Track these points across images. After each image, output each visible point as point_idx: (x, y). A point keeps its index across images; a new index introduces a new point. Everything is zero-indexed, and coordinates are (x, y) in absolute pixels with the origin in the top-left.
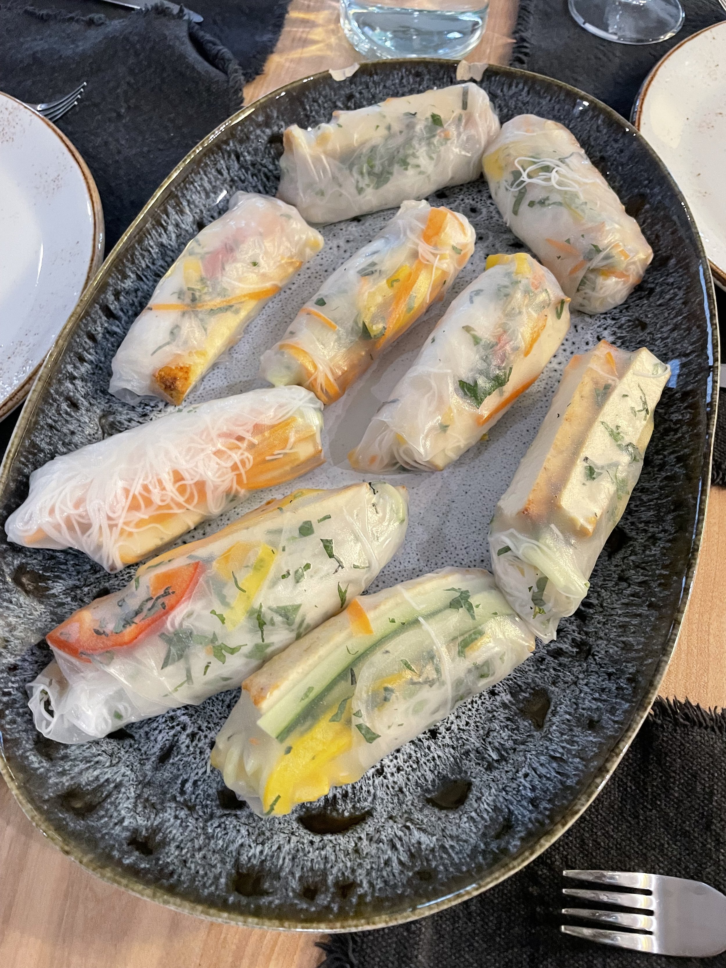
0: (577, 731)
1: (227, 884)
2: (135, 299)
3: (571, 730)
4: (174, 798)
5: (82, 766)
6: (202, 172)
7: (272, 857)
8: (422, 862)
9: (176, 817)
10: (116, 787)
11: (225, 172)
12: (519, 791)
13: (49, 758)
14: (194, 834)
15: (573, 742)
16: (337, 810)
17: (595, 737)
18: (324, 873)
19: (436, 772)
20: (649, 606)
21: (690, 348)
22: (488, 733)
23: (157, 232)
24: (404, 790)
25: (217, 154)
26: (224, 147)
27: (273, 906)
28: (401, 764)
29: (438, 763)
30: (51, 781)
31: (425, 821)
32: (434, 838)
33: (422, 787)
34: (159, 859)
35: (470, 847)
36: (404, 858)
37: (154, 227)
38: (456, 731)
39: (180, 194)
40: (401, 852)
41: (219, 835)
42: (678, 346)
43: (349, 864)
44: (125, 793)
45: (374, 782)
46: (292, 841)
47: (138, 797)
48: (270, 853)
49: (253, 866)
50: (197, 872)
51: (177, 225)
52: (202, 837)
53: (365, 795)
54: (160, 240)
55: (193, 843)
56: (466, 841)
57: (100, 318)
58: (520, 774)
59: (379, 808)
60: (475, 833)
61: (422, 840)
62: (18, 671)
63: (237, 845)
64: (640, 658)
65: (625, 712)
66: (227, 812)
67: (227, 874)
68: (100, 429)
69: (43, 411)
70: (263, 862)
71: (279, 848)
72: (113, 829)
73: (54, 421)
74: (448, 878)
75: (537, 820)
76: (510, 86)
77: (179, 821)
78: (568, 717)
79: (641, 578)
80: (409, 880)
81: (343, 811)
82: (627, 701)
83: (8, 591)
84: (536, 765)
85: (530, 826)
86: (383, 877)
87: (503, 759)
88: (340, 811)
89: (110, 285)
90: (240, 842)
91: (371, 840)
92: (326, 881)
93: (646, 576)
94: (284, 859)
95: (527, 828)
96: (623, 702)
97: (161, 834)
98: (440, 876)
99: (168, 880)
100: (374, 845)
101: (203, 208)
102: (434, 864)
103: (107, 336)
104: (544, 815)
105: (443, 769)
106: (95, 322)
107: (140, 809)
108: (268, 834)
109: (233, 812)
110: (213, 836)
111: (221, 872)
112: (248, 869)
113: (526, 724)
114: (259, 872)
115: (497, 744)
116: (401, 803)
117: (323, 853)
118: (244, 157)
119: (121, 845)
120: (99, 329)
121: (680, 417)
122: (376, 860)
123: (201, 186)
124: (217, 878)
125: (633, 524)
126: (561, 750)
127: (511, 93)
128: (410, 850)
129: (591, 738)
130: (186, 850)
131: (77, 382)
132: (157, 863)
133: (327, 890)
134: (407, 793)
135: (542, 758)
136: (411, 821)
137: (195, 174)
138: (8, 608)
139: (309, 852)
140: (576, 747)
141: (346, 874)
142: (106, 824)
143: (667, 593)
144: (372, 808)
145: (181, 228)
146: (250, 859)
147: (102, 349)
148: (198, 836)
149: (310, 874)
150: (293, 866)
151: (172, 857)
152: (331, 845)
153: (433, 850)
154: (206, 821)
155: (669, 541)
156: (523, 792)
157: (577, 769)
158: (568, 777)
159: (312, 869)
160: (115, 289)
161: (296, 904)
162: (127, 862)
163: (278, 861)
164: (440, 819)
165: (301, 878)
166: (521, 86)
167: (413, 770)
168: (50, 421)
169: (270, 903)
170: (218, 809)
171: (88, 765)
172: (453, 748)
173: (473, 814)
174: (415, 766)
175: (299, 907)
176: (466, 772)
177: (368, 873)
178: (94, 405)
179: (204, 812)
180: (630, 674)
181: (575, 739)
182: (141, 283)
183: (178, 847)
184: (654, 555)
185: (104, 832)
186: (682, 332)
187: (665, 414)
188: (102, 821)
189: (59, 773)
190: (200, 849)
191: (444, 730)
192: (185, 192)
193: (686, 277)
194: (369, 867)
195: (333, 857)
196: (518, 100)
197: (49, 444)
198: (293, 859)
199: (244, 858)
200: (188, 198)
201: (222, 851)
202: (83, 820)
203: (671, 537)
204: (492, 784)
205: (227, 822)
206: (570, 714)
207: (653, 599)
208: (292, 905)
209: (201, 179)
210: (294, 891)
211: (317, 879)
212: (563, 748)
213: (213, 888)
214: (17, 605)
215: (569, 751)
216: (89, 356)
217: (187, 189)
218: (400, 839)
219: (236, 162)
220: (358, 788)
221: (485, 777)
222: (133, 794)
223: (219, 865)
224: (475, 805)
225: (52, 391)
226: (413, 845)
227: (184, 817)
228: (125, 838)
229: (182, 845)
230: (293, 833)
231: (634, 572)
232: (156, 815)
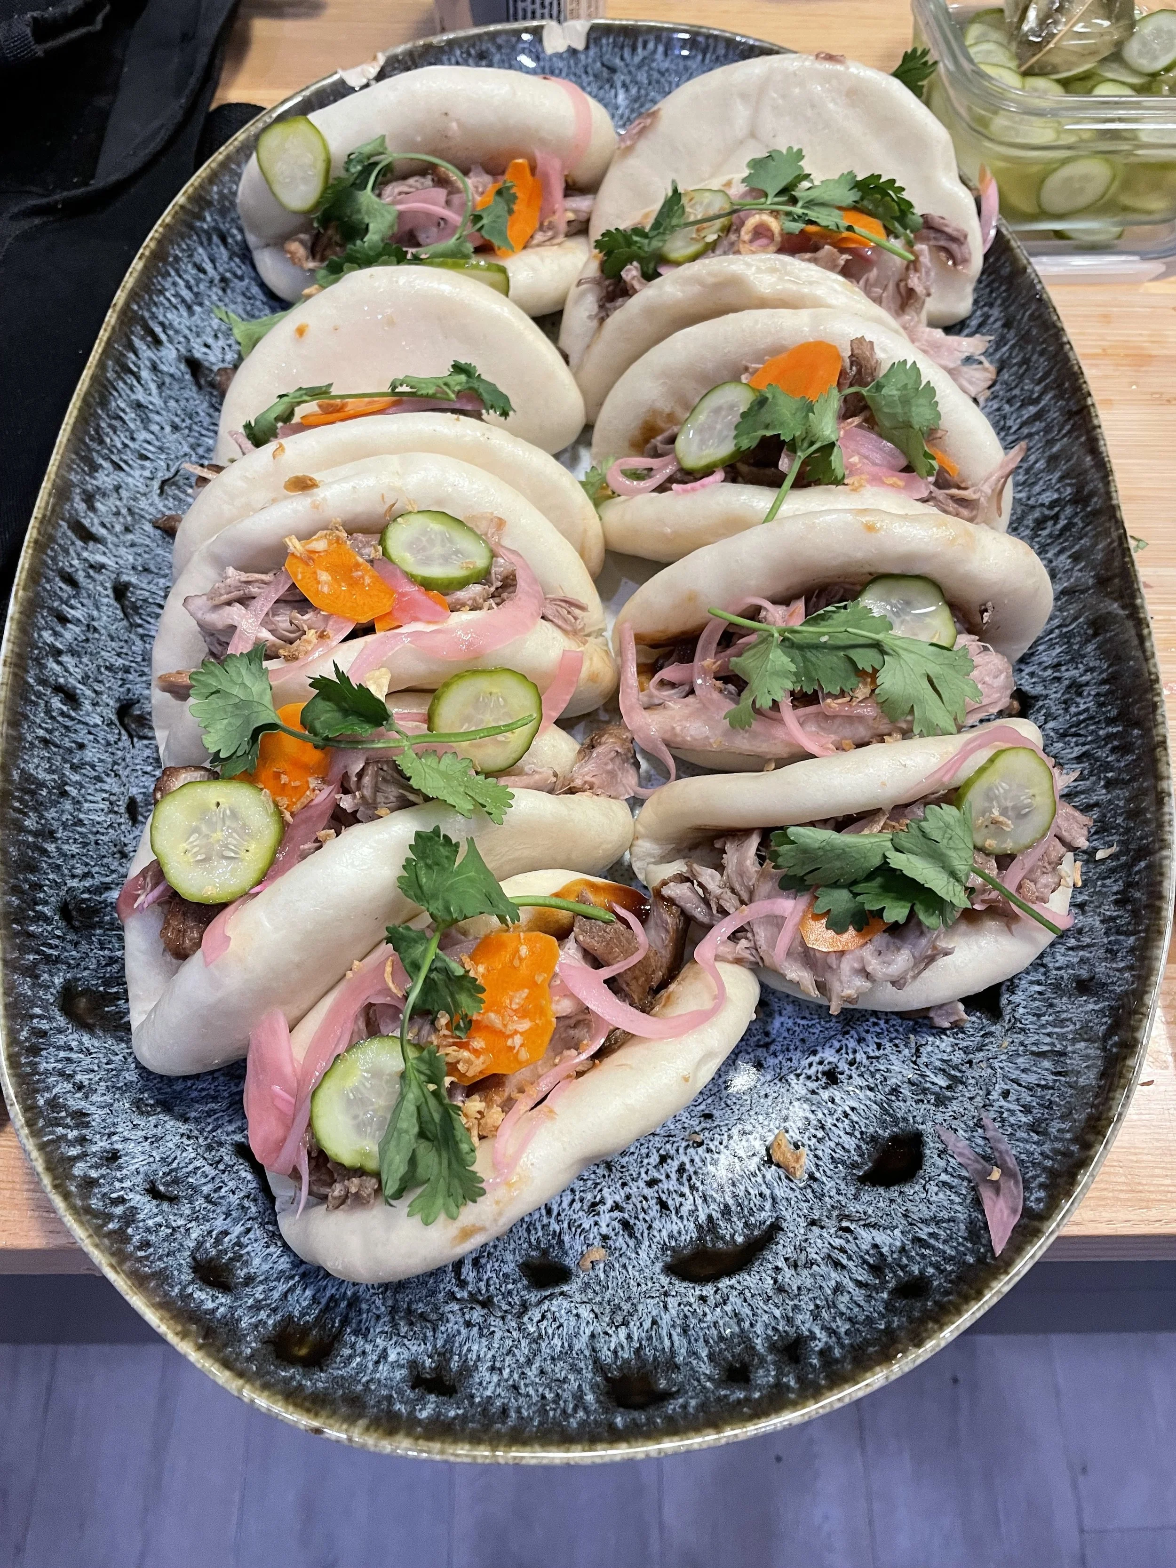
0: (1062, 1003)
1: (598, 1401)
2: (118, 503)
3: (1051, 1005)
4: (452, 1296)
5: (282, 1287)
6: (173, 273)
7: (650, 1339)
8: (894, 1272)
9: (468, 1324)
10: (350, 1305)
11: (208, 266)
12: (1003, 1120)
13: (225, 1287)
14: (509, 1342)
15: (1062, 1021)
16: (723, 1238)
17: (1096, 1003)
18: (744, 1337)
19: (857, 1134)
20: (1106, 787)
21: (1037, 388)
22: (917, 1050)
23: (125, 383)
24: (817, 1175)
25: (190, 237)
26: (198, 224)
27: (691, 1410)
28: (797, 1137)
29: (855, 1119)
30: (243, 1325)
31: (870, 1212)
32: (897, 1232)
33: (843, 1163)
34: (472, 1396)
35: (962, 1227)
36: (862, 1275)
37: (120, 378)
38: (865, 1062)
39: (147, 315)
40: (854, 1269)
41: (550, 1331)
42: (1016, 392)
43: (777, 1313)
44: (368, 1311)
45: (764, 1177)
46: (670, 1306)
47: (393, 1310)
48: (643, 1335)
49: (626, 1362)
50: (543, 1397)
51: (154, 368)
52: (524, 1343)
53: (758, 1201)
54: (133, 397)
55: (514, 1355)
56: (952, 1220)
57: (73, 543)
58: (995, 1095)
59: (787, 1215)
60: (960, 1204)
61: (878, 1241)
62: (121, 1161)
63: (585, 1338)
64: (1122, 866)
65: (1132, 950)
66: (548, 1293)
67: (592, 1387)
68: (123, 732)
69: (26, 717)
70: (638, 1351)
71: (654, 1322)
72: (375, 1371)
73: (46, 730)
74: (951, 1282)
75: (1056, 1151)
76: (634, 49)
77: (476, 1329)
78: (1038, 988)
79: (1077, 751)
80: (888, 1305)
81: (732, 1236)
82: (1128, 934)
83: (60, 1031)
84: (1016, 1073)
85: (1048, 1163)
86: (843, 1314)
87: (956, 1081)
88: (728, 1237)
89: (74, 485)
90: (588, 1333)
91: (796, 1266)
92: (754, 1348)
93: (1084, 744)
94: (670, 1336)
95: (1045, 1169)
96: (1122, 938)
97: (456, 1358)
98: (936, 1283)
99: (504, 1423)
100: (805, 1272)
101: (187, 332)
102: (916, 1269)
103: (91, 572)
104: (1062, 1140)
105: (866, 1126)
106: (67, 552)
107: (403, 1330)
108: (626, 1307)
109: (557, 1290)
110: (540, 1335)
111: (580, 1386)
112: (620, 1369)
113: (974, 1019)
114: (639, 1369)
115: (938, 1064)
116: (820, 1197)
117: (728, 1308)
118: (233, 236)
119: (401, 1392)
120: (75, 562)
121: (1056, 496)
122: (817, 1293)
123: (177, 295)
124: (579, 1397)
125: (1032, 674)
126: (1048, 1040)
127: (637, 59)
128: (865, 1262)
129: (1091, 1007)
130: (508, 1370)
131: (66, 659)
132: (472, 1404)
133: (762, 1360)
134: (824, 1179)
135: (1020, 1060)
136: (848, 1217)
137: (163, 277)
138: (68, 1060)
139: (705, 1315)
140: (1072, 1027)
141: (780, 1328)
142: (361, 1368)
143: (1130, 758)
144: (777, 1218)
145: (161, 372)
146: (615, 1352)
147: (89, 596)
148: (517, 1344)
149: (723, 1346)
150: (689, 1342)
151: (491, 1387)
152: (735, 1293)
153: (903, 1250)
154: (520, 1315)
155: (1103, 682)
156: (1012, 1120)
157: (1087, 1057)
158: (1078, 1073)
159: (721, 1338)
160: (85, 491)
161: (726, 1396)
162: (424, 1414)
163: (662, 1343)
164: (892, 1201)
165: (711, 1357)
166: (651, 46)
167: (820, 1141)
168: (41, 733)
169: (684, 1407)
170: (529, 1292)
171: (291, 1283)
172: (871, 1089)
173: (944, 1177)
174: (820, 1134)
175: (732, 1399)
176: (905, 1120)
177: (816, 1316)
178: (101, 693)
179: (510, 1304)
180: (1115, 894)
181: (1064, 1016)
182: (122, 474)
183: (492, 1369)
184: (1087, 710)
185: (364, 1380)
186: (1015, 368)
187: (1029, 498)
188: (354, 1365)
189: (250, 1307)
190: (529, 1362)
191: (846, 1067)
192: (154, 309)
193: (996, 285)
194: (812, 1307)
195: (747, 1311)
196: (651, 69)
197: (50, 771)
198: (685, 1331)
199: (606, 1355)
200: (161, 318)
201: (567, 1353)
202: (322, 1371)
203: (1104, 675)
204: (955, 1124)
205: (553, 1309)
206: (1039, 983)
207: (1110, 775)
208: (719, 1399)
209: (175, 284)
210: (710, 1378)
211: (738, 1350)
212: (1049, 1035)
213: (581, 1414)
214: (81, 1051)
215: (1062, 1037)
216: (72, 612)
217: (155, 304)
218: (842, 1250)
219: (222, 248)
220: (742, 1194)
221: (939, 1118)
222: (383, 1309)
223: (571, 1377)
224: (942, 1163)
225: (31, 681)
226: (867, 1252)
227: (481, 1320)
228: (403, 1380)
229: (498, 1365)
230: (666, 1294)
231: (1061, 745)
232: (434, 1330)
